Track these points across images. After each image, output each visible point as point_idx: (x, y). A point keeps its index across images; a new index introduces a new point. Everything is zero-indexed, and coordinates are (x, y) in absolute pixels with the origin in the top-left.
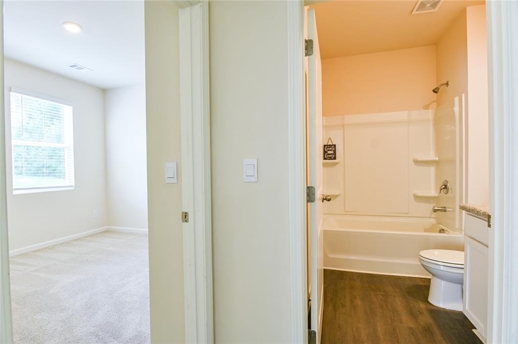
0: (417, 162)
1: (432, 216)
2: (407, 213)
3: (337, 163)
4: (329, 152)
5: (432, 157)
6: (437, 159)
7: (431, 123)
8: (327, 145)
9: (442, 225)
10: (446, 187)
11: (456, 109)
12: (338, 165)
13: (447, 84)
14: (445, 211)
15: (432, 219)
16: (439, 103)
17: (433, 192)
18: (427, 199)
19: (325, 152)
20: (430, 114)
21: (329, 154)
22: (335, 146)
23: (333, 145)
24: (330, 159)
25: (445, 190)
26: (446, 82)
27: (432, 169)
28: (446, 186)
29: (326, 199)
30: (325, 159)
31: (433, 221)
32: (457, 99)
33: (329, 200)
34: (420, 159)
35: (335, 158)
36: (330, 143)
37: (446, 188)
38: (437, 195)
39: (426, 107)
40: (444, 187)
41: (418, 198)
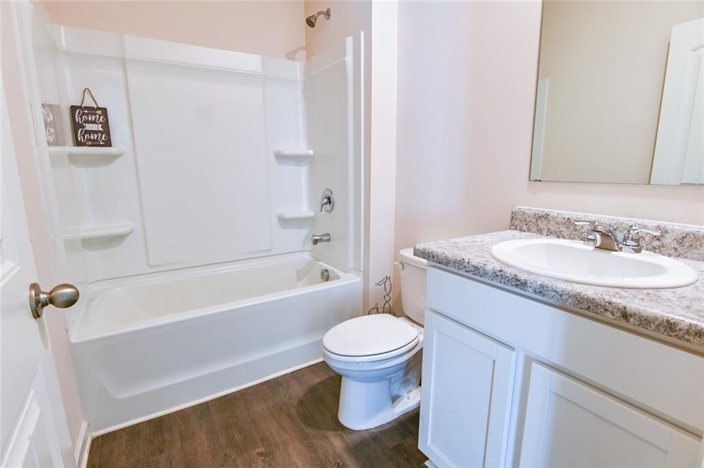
0: (281, 158)
1: (306, 249)
2: (270, 250)
3: (115, 157)
4: (89, 127)
5: (302, 148)
6: (311, 152)
7: (300, 88)
8: (80, 107)
9: (323, 262)
10: (329, 200)
11: (349, 59)
12: (117, 161)
13: (328, 14)
14: (329, 240)
15: (305, 252)
16: (310, 49)
17: (304, 209)
18: (298, 222)
19: (76, 126)
20: (296, 70)
21: (89, 132)
22: (104, 111)
23: (99, 109)
24: (95, 144)
25: (328, 207)
26: (325, 10)
27: (304, 170)
28: (329, 198)
29: (51, 301)
30: (78, 143)
31: (307, 256)
32: (349, 41)
33: (71, 302)
34: (286, 152)
35: (108, 143)
36: (89, 103)
37: (330, 202)
38: (312, 214)
39: (291, 56)
40: (326, 200)
41: (284, 222)
